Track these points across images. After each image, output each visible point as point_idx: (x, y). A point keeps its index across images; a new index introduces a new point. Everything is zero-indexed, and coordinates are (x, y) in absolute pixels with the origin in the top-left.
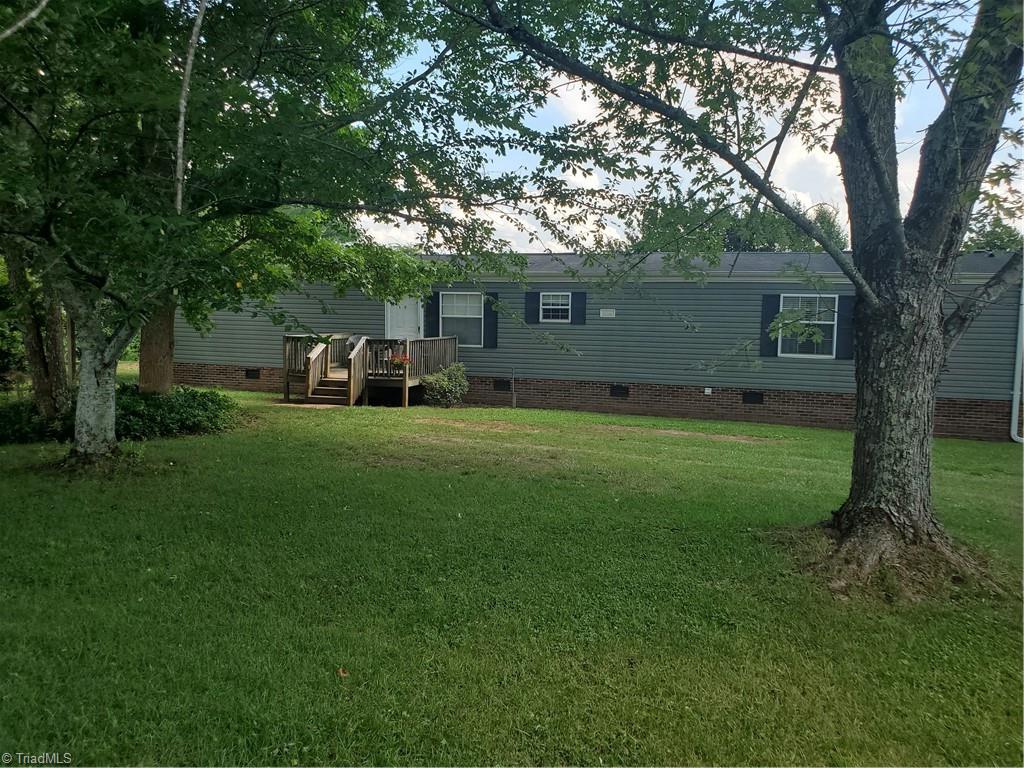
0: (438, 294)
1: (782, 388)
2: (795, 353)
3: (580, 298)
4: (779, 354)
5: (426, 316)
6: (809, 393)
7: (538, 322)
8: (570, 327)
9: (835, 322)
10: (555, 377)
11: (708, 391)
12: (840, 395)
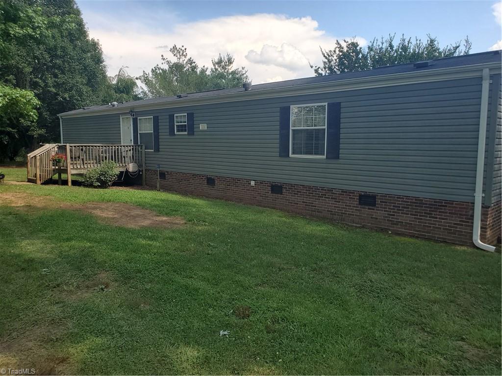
0: (137, 118)
1: (293, 182)
2: (301, 153)
3: (191, 117)
4: (291, 155)
5: (134, 133)
6: (310, 187)
7: (175, 135)
8: (187, 137)
9: (326, 127)
10: (183, 171)
11: (253, 183)
12: (330, 190)
